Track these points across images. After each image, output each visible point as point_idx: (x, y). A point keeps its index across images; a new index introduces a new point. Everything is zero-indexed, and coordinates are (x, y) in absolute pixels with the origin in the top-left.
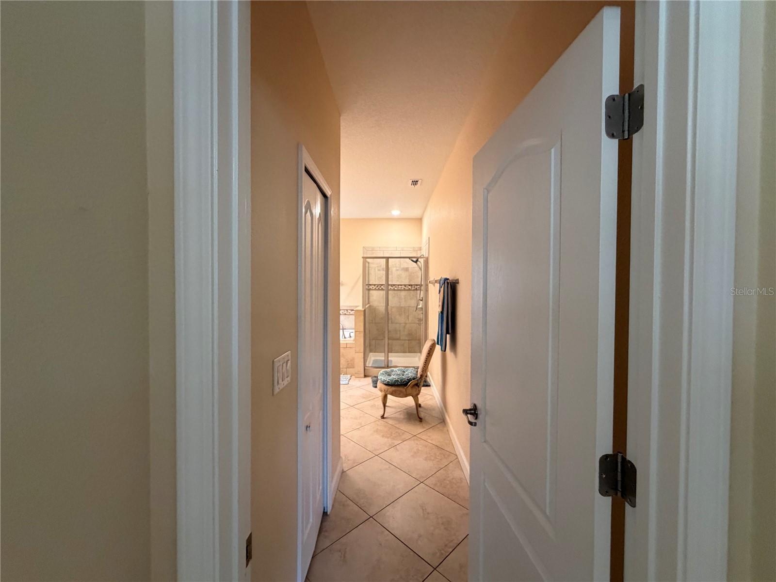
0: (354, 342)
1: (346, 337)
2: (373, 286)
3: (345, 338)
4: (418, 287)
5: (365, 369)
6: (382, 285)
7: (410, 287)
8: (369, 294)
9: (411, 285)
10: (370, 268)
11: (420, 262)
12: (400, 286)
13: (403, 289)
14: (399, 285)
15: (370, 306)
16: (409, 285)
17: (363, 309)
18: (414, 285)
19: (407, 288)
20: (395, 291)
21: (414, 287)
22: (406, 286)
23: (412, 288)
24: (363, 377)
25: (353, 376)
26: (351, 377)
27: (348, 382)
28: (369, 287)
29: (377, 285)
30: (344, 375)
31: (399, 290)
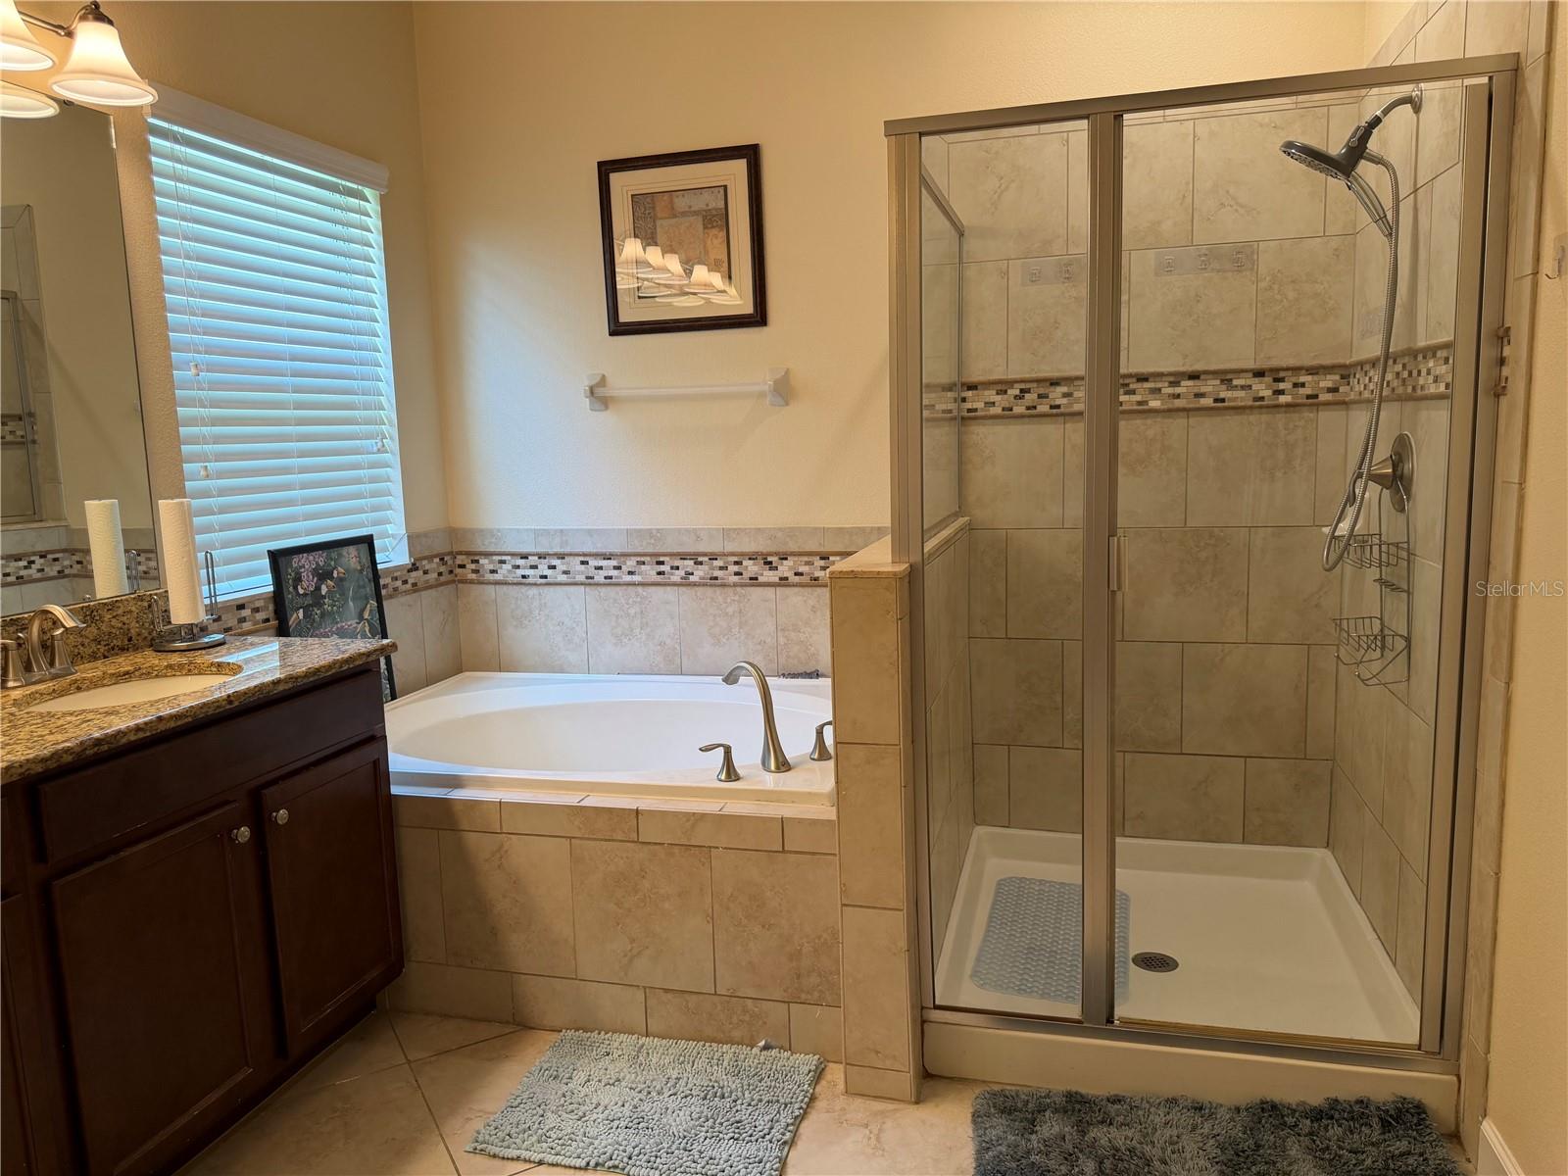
0: (831, 814)
1: (790, 753)
2: (991, 395)
3: (783, 765)
4: (1327, 382)
5: (922, 1024)
6: (1054, 383)
7: (1262, 388)
8: (961, 446)
9: (1276, 375)
10: (971, 272)
11: (1378, 161)
12: (1186, 385)
13: (1208, 402)
14: (1176, 378)
15: (970, 528)
16: (1259, 374)
17: (903, 567)
18: (1296, 370)
19: (1242, 394)
20: (1149, 421)
21: (1295, 385)
22: (1235, 382)
23: (1281, 392)
24: (906, 1080)
25: (836, 1073)
26: (818, 1075)
27: (781, 1150)
28: (964, 400)
29: (1023, 386)
30: (766, 1048)
31: (1181, 410)
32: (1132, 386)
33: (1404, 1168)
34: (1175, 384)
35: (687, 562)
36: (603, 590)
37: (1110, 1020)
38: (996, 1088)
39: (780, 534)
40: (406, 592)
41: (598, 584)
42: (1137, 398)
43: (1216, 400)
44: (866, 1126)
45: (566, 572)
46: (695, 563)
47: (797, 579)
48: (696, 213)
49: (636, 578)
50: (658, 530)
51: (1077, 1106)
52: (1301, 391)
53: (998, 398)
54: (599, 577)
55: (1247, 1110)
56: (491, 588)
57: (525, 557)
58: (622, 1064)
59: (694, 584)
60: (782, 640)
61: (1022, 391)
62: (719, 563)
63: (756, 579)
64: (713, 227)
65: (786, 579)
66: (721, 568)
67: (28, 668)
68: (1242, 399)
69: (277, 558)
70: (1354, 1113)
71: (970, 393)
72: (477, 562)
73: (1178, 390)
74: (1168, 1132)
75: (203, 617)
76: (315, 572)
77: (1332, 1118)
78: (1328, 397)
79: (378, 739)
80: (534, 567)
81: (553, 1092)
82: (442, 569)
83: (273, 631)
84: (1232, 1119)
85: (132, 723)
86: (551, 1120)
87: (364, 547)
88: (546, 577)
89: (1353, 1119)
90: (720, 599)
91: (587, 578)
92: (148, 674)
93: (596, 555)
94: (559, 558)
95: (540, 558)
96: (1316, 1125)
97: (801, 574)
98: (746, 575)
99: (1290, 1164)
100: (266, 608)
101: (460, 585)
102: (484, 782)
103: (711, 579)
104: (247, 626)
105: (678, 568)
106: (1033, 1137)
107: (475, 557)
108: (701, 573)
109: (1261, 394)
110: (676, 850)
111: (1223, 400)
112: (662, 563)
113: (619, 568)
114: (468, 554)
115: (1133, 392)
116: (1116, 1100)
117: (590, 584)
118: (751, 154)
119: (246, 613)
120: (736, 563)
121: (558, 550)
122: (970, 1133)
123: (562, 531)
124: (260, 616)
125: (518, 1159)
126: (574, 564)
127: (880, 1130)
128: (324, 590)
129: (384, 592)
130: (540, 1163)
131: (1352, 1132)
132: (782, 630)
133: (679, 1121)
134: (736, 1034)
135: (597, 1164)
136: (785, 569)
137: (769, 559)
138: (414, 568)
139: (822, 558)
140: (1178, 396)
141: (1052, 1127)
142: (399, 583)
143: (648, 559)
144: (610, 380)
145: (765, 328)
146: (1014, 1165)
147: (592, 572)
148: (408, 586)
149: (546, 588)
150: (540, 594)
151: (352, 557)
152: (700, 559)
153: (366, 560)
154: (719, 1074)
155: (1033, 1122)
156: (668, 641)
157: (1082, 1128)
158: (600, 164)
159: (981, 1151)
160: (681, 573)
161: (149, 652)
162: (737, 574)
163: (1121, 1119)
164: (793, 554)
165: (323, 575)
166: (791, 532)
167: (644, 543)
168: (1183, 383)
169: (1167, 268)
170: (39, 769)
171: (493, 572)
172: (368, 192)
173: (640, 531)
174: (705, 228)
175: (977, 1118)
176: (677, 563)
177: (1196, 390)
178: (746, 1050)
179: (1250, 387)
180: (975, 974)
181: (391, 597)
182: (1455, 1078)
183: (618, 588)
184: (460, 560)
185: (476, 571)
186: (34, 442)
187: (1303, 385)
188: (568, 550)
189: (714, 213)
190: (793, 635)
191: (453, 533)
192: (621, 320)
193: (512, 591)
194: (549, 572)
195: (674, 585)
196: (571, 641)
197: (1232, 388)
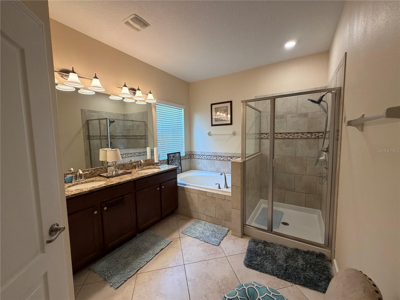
0: (230, 195)
1: (228, 186)
2: (265, 135)
4: (321, 134)
5: (243, 227)
7: (309, 135)
8: (260, 142)
9: (311, 133)
10: (262, 118)
11: (324, 101)
13: (299, 137)
14: (294, 133)
15: (261, 154)
16: (308, 133)
17: (242, 161)
18: (315, 132)
19: (305, 136)
20: (290, 140)
21: (315, 135)
22: (304, 134)
23: (312, 136)
24: (240, 234)
25: (231, 231)
26: (228, 231)
27: (220, 241)
28: (261, 136)
30: (222, 226)
31: (295, 138)
32: (287, 134)
33: (318, 264)
34: (294, 134)
36: (209, 160)
37: (272, 231)
38: (254, 238)
39: (233, 154)
40: (184, 159)
42: (287, 136)
43: (301, 137)
44: (233, 240)
45: (204, 158)
46: (221, 157)
48: (223, 110)
49: (213, 159)
50: (216, 152)
51: (265, 243)
52: (316, 136)
54: (208, 159)
55: (293, 249)
56: (195, 159)
57: (199, 155)
58: (202, 225)
59: (221, 160)
62: (224, 157)
64: (225, 112)
66: (225, 158)
67: (138, 167)
68: (305, 137)
69: (168, 154)
70: (312, 253)
71: (261, 135)
73: (294, 135)
74: (279, 250)
75: (158, 162)
76: (173, 156)
77: (308, 253)
78: (321, 137)
79: (176, 178)
80: (200, 157)
81: (193, 227)
82: (189, 156)
83: (167, 164)
84: (290, 250)
85: (146, 175)
86: (192, 231)
87: (179, 153)
89: (311, 254)
90: (224, 163)
92: (151, 168)
93: (208, 155)
96: (304, 254)
98: (228, 159)
99: (298, 259)
100: (166, 161)
101: (191, 158)
102: (189, 185)
103: (223, 160)
104: (164, 163)
106: (257, 246)
107: (193, 155)
109: (309, 136)
110: (211, 197)
111: (302, 137)
112: (217, 157)
113: (211, 157)
114: (193, 154)
115: (287, 135)
116: (272, 243)
118: (231, 102)
119: (164, 161)
120: (227, 158)
121: (203, 154)
122: (248, 244)
123: (204, 152)
124: (166, 162)
125: (187, 235)
127: (235, 241)
128: (174, 159)
129: (181, 159)
130: (189, 236)
131: (311, 256)
133: (208, 234)
134: (218, 224)
135: (196, 237)
137: (231, 157)
138: (185, 156)
140: (294, 136)
141: (260, 245)
142: (183, 158)
143: (215, 156)
144: (211, 132)
145: (232, 125)
146: (253, 250)
147: (207, 158)
148: (184, 158)
150: (201, 160)
151: (177, 154)
153: (179, 155)
154: (215, 229)
155: (258, 244)
156: (217, 168)
157: (265, 246)
158: (211, 104)
159: (248, 247)
160: (219, 158)
161: (152, 166)
162: (227, 159)
163: (271, 246)
164: (235, 157)
165: (174, 157)
166: (235, 154)
167: (215, 154)
168: (295, 134)
169: (292, 117)
170: (135, 179)
171: (195, 157)
172: (182, 109)
173: (214, 152)
175: (249, 241)
176: (219, 157)
177: (298, 135)
178: (219, 226)
179: (307, 135)
180: (255, 221)
181: (182, 160)
182: (331, 251)
183: (211, 160)
184: (192, 155)
185: (193, 157)
186: (146, 139)
187: (316, 135)
188: (205, 154)
189: (226, 110)
191: (191, 152)
192: (213, 124)
193: (198, 160)
194: (202, 157)
195: (218, 160)
196: (205, 167)
197: (303, 135)
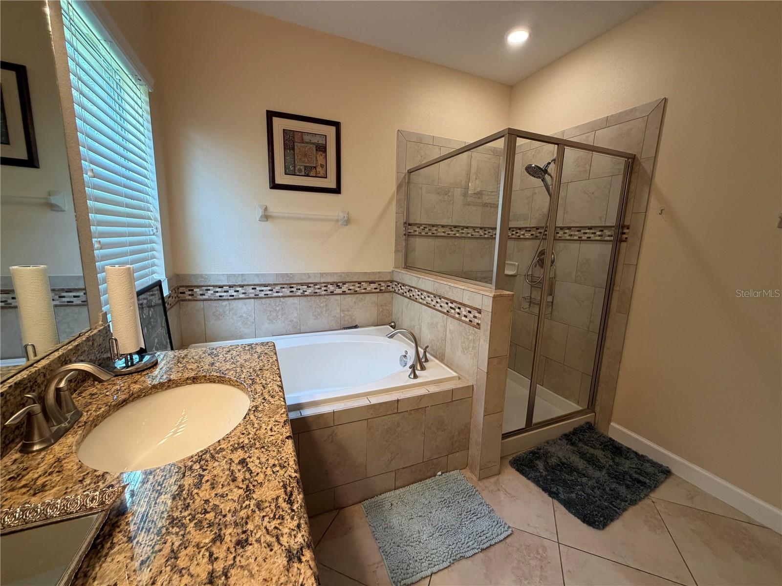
0: (483, 382)
6: (433, 226)
7: (481, 232)
12: (465, 230)
13: (469, 235)
16: (481, 228)
19: (477, 234)
20: (456, 240)
22: (476, 230)
23: (485, 234)
28: (408, 229)
29: (424, 226)
31: (463, 237)
32: (452, 229)
34: (463, 229)
35: (303, 287)
36: (264, 300)
38: (508, 459)
39: (343, 275)
40: (170, 309)
41: (261, 298)
42: (454, 233)
46: (308, 287)
47: (349, 292)
48: (313, 144)
49: (280, 294)
50: (291, 274)
52: (490, 234)
53: (417, 229)
54: (262, 295)
56: (201, 303)
57: (221, 287)
58: (403, 507)
59: (305, 296)
60: (342, 315)
61: (424, 227)
62: (317, 287)
63: (333, 292)
64: (320, 151)
65: (345, 292)
66: (319, 289)
68: (477, 235)
71: (409, 227)
72: (192, 290)
73: (463, 231)
80: (226, 292)
82: (175, 295)
87: (159, 287)
88: (233, 296)
90: (318, 301)
91: (255, 295)
93: (260, 285)
94: (240, 287)
95: (230, 287)
97: (351, 290)
98: (329, 291)
101: (181, 302)
103: (314, 293)
105: (299, 289)
107: (191, 288)
108: (310, 291)
110: (413, 412)
111: (473, 235)
112: (293, 287)
113: (272, 290)
114: (187, 287)
115: (453, 231)
117: (257, 298)
118: (337, 125)
120: (325, 286)
121: (239, 283)
123: (242, 274)
125: (422, 578)
126: (250, 290)
129: (167, 310)
132: (343, 311)
134: (429, 474)
135: (454, 560)
136: (345, 288)
137: (339, 284)
138: (170, 296)
139: (358, 283)
140: (463, 233)
141: (540, 465)
143: (286, 286)
145: (339, 195)
147: (258, 293)
149: (233, 301)
150: (229, 304)
151: (156, 292)
152: (309, 285)
153: (160, 293)
156: (295, 320)
158: (268, 112)
160: (301, 291)
162: (325, 291)
163: (547, 454)
164: (348, 282)
165: (149, 304)
166: (348, 274)
167: (285, 279)
171: (202, 295)
173: (282, 274)
174: (317, 150)
176: (299, 287)
177: (467, 232)
178: (434, 478)
179: (479, 232)
182: (594, 413)
183: (271, 299)
184: (181, 290)
185: (192, 295)
187: (490, 232)
188: (246, 283)
189: (321, 145)
190: (346, 313)
191: (177, 277)
192: (276, 182)
193: (214, 303)
194: (235, 294)
195: (299, 296)
196: (246, 324)
197: (475, 232)
